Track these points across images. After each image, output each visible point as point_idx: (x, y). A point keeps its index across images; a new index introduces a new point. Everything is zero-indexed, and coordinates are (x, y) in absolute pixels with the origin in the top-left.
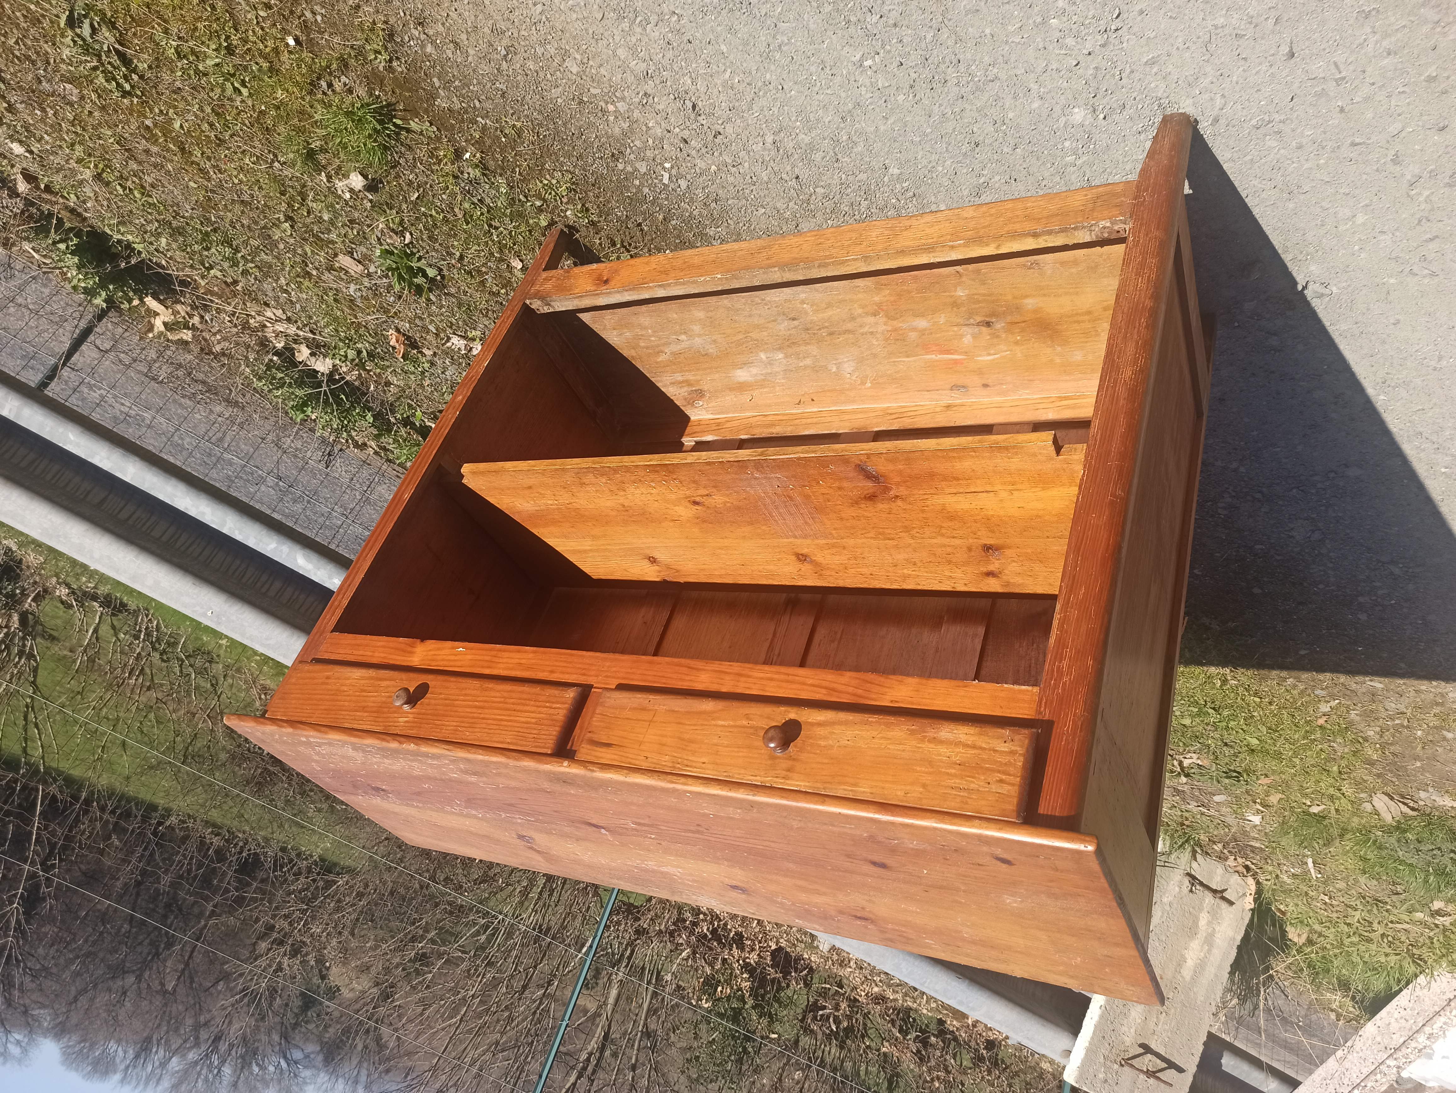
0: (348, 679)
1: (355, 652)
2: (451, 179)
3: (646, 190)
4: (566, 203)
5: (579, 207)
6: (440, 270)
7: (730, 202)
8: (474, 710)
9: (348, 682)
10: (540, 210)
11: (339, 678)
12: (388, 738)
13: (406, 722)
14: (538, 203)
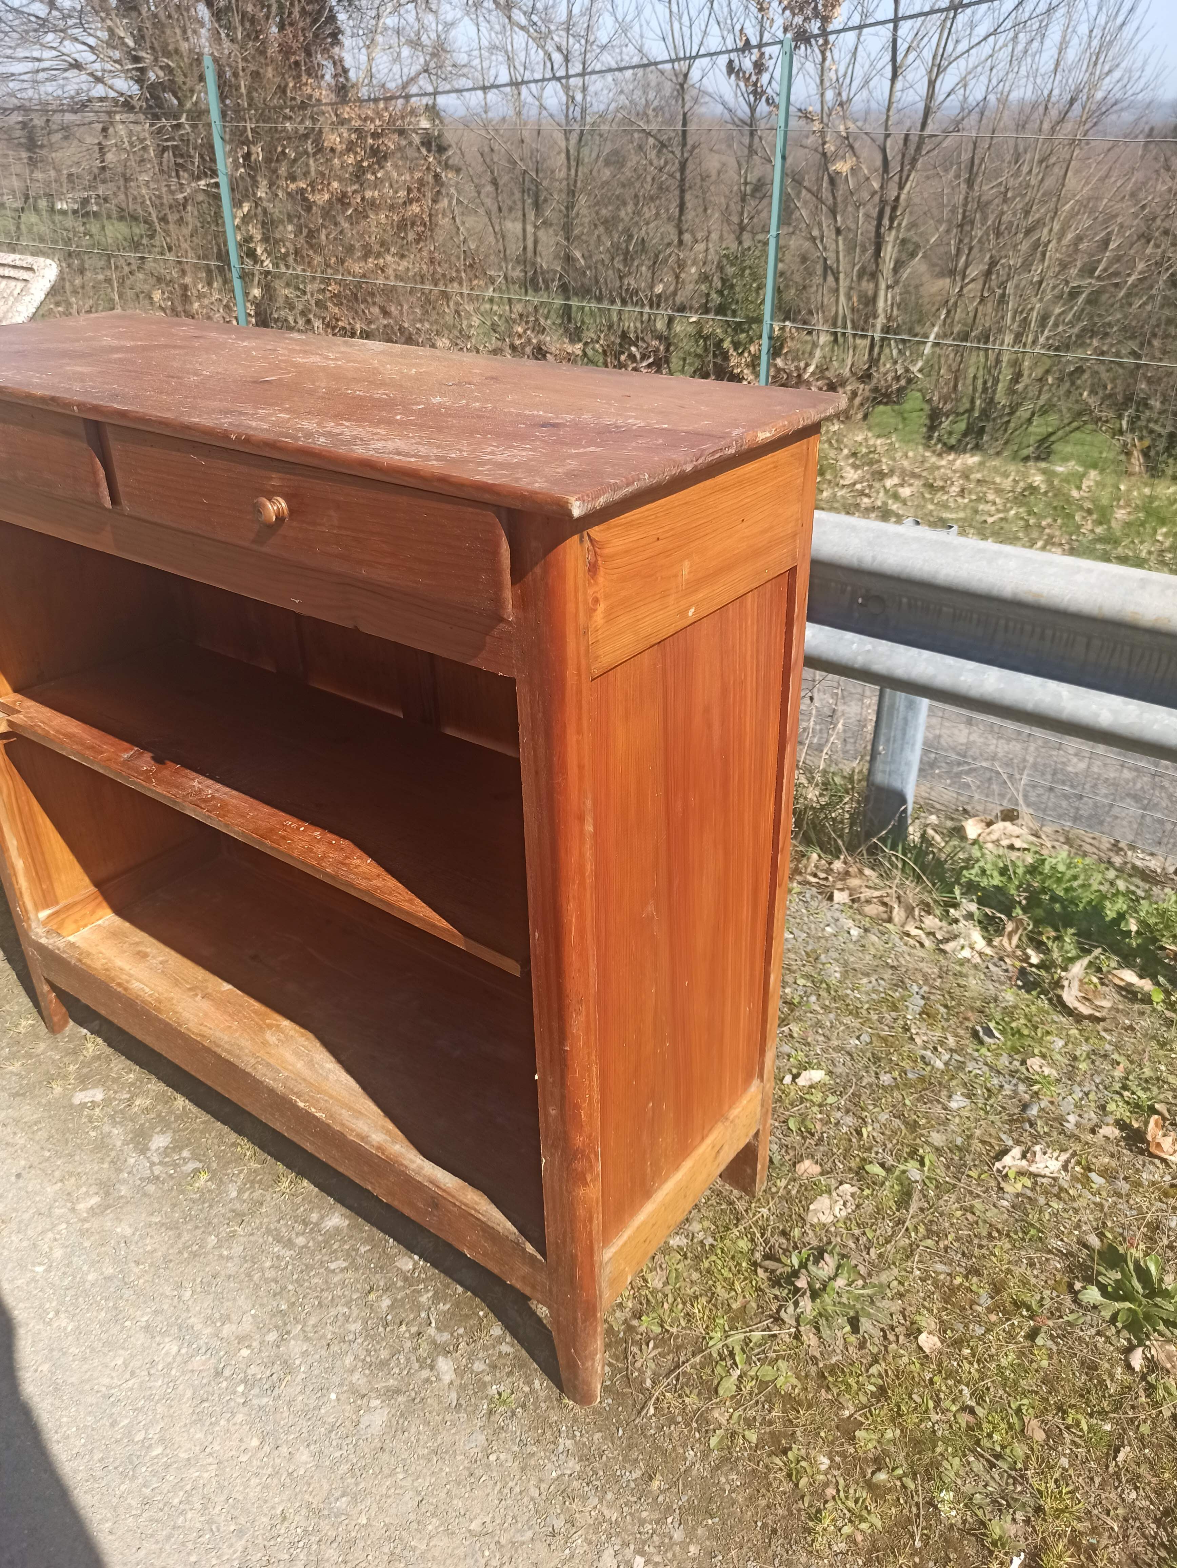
2: (1048, 1504)
3: (678, 1535)
4: (826, 1484)
5: (803, 1482)
6: (1076, 1301)
7: (529, 1534)
10: (879, 1464)
14: (882, 1476)
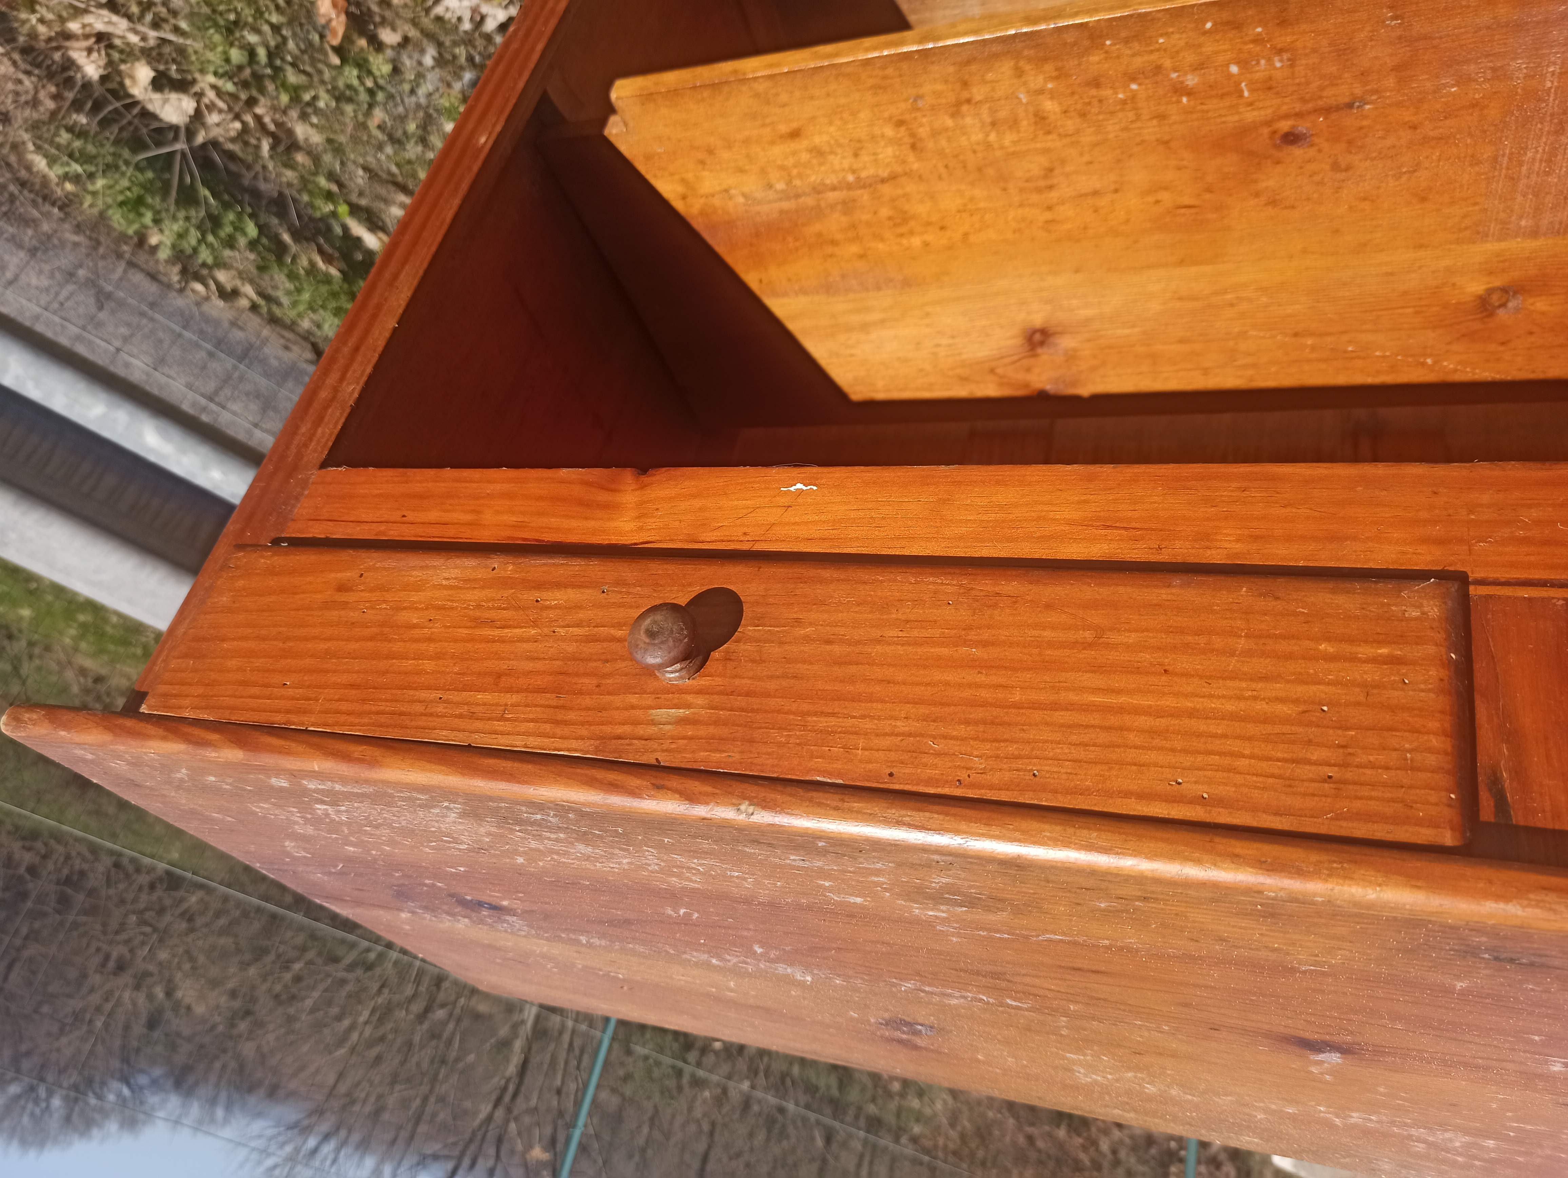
0: (418, 587)
1: (411, 516)
8: (971, 676)
9: (415, 597)
11: (382, 588)
12: (633, 781)
13: (682, 721)
